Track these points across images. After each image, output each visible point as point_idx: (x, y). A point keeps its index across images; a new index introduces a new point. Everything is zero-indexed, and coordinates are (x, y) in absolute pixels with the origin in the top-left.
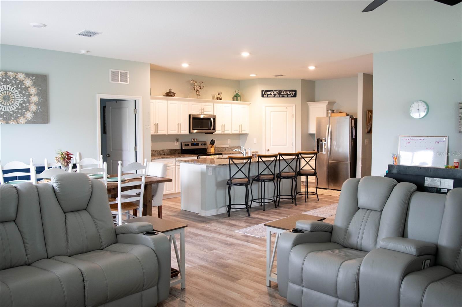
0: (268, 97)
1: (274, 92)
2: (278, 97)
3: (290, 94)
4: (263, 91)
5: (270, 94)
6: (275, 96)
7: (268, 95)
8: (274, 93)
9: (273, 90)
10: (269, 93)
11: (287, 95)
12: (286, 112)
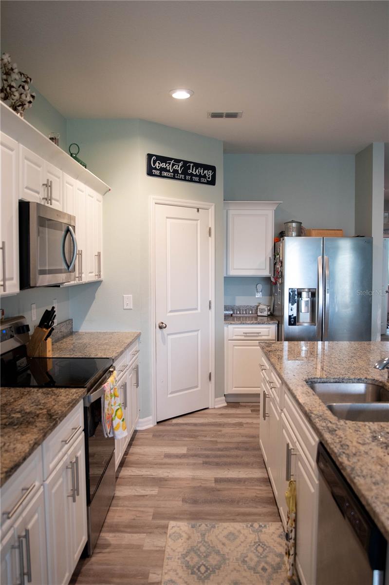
0: (160, 176)
1: (173, 165)
2: (181, 179)
3: (205, 174)
4: (150, 156)
5: (165, 170)
6: (175, 176)
7: (162, 169)
8: (174, 167)
9: (171, 159)
10: (164, 166)
11: (200, 176)
12: (195, 222)
